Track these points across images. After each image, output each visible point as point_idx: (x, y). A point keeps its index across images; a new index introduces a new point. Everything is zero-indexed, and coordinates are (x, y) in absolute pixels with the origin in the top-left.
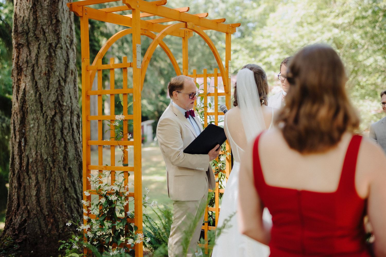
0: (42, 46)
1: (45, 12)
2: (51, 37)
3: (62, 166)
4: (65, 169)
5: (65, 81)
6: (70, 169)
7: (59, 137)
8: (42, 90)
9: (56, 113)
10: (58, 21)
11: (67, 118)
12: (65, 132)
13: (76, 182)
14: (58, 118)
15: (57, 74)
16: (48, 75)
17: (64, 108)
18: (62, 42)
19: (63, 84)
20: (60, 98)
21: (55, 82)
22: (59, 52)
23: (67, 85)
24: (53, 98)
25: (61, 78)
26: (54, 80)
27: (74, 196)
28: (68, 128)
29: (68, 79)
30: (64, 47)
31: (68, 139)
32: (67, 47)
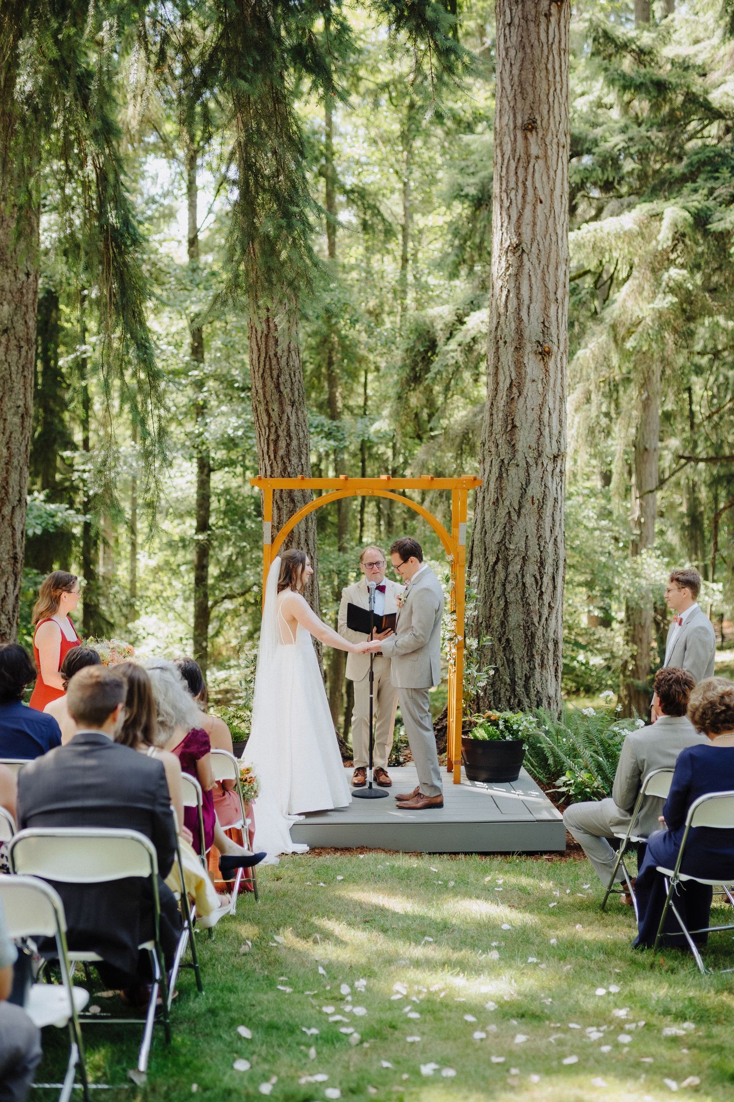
1: (501, 415)
2: (504, 449)
3: (496, 634)
4: (500, 640)
6: (508, 640)
7: (497, 594)
8: (488, 525)
9: (498, 559)
10: (514, 427)
11: (515, 567)
12: (509, 587)
13: (517, 661)
14: (500, 566)
15: (507, 503)
16: (496, 502)
17: (511, 553)
18: (519, 456)
19: (515, 517)
20: (507, 538)
22: (513, 471)
23: (522, 518)
24: (498, 538)
25: (512, 510)
26: (502, 512)
27: (508, 681)
28: (515, 582)
29: (523, 511)
30: (522, 463)
31: (511, 597)
32: (527, 463)
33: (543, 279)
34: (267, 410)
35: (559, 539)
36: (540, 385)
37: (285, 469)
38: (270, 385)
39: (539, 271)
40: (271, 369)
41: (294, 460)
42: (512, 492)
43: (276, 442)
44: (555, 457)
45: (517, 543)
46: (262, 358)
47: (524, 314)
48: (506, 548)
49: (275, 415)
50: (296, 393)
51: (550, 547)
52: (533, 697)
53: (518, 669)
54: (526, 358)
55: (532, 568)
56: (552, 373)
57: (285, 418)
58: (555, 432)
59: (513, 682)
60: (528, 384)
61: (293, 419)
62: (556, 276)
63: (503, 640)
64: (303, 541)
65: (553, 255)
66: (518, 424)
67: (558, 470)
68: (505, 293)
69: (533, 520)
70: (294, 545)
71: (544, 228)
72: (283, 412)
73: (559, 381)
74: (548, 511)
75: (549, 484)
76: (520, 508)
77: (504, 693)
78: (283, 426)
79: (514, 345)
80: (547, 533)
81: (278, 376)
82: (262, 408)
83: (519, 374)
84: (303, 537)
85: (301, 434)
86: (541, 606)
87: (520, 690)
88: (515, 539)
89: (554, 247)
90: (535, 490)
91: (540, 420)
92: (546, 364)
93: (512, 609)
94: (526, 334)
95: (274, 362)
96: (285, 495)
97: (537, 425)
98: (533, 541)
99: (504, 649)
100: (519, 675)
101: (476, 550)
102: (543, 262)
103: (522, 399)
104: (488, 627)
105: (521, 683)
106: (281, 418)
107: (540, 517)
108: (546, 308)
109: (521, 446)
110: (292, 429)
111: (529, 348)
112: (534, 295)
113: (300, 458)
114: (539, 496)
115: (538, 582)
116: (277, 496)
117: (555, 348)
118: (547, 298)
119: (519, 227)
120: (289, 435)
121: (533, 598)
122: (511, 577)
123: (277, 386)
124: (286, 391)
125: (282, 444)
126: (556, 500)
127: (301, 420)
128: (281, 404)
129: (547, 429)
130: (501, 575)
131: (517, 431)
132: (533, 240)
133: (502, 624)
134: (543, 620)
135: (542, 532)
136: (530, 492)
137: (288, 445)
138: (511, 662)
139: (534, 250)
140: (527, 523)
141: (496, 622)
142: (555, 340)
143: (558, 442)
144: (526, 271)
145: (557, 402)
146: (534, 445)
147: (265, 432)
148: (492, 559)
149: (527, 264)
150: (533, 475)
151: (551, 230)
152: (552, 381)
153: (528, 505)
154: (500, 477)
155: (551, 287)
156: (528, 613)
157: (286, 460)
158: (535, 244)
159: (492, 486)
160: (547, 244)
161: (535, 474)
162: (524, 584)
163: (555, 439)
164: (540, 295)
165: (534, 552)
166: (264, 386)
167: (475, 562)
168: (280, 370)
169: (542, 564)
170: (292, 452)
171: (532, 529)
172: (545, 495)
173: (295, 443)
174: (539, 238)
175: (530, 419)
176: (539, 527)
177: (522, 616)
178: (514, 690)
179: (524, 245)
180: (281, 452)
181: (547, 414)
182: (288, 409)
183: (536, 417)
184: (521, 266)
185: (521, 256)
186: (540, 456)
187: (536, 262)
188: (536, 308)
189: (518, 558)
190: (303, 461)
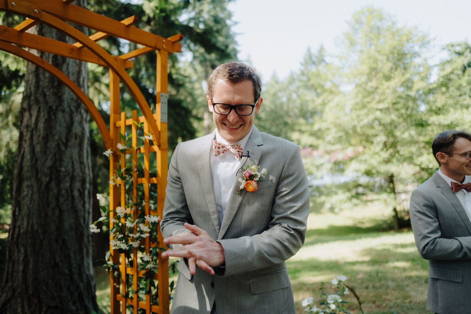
0: (42, 109)
2: (51, 100)
3: (53, 237)
4: (57, 241)
5: (66, 145)
6: (64, 241)
7: (53, 204)
8: (38, 155)
9: (51, 180)
11: (65, 185)
12: (61, 200)
13: (72, 255)
14: (53, 185)
15: (57, 137)
16: (46, 139)
17: (62, 174)
18: (65, 105)
19: (63, 148)
20: (58, 163)
21: (54, 145)
22: (60, 115)
23: (69, 149)
24: (49, 163)
25: (60, 143)
26: (52, 145)
27: (67, 272)
28: (66, 195)
29: (70, 144)
30: (67, 110)
31: (64, 207)
32: (71, 110)
42: (60, 129)
48: (58, 171)
52: (85, 280)
55: (78, 185)
59: (71, 273)
69: (77, 151)
75: (85, 127)
87: (76, 277)
88: (65, 164)
90: (76, 129)
98: (77, 166)
100: (74, 265)
105: (75, 271)
107: (81, 149)
109: (65, 98)
114: (80, 133)
115: (82, 194)
122: (63, 192)
130: (54, 191)
131: (62, 87)
133: (58, 228)
136: (73, 131)
140: (73, 152)
141: (52, 227)
153: (72, 140)
154: (48, 119)
156: (77, 218)
159: (40, 126)
161: (77, 118)
162: (72, 196)
165: (78, 173)
169: (83, 182)
171: (76, 156)
176: (80, 156)
177: (73, 220)
189: (67, 178)
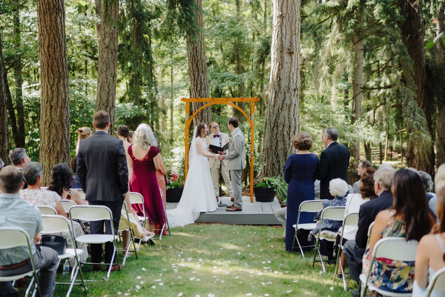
1: (276, 75)
2: (277, 87)
3: (274, 152)
4: (275, 154)
6: (278, 154)
7: (274, 138)
8: (271, 114)
9: (274, 126)
10: (280, 79)
11: (280, 128)
12: (278, 136)
13: (281, 161)
14: (275, 128)
15: (278, 106)
16: (274, 106)
18: (282, 89)
19: (280, 111)
22: (280, 95)
23: (283, 111)
24: (274, 118)
26: (276, 109)
27: (278, 168)
28: (280, 133)
29: (283, 109)
30: (283, 92)
31: (279, 139)
33: (290, 27)
34: (193, 74)
35: (296, 119)
36: (289, 64)
37: (200, 95)
38: (195, 65)
39: (289, 24)
40: (195, 60)
41: (203, 92)
42: (279, 102)
43: (197, 85)
44: (295, 90)
45: (281, 120)
46: (192, 56)
47: (284, 39)
48: (277, 122)
49: (196, 76)
50: (204, 68)
51: (293, 121)
53: (281, 164)
54: (284, 55)
55: (286, 129)
56: (294, 60)
57: (200, 77)
58: (295, 81)
59: (279, 168)
60: (285, 64)
61: (203, 77)
62: (295, 25)
63: (276, 154)
64: (206, 120)
65: (294, 18)
66: (281, 78)
67: (296, 94)
68: (277, 32)
69: (287, 112)
70: (203, 121)
71: (291, 9)
72: (199, 75)
73: (296, 63)
74: (292, 109)
75: (293, 99)
76: (282, 108)
77: (276, 172)
78: (199, 80)
79: (280, 50)
80: (292, 116)
81: (197, 62)
82: (192, 73)
83: (282, 61)
84: (206, 118)
85: (206, 83)
86: (290, 142)
88: (280, 119)
89: (294, 15)
90: (287, 101)
91: (289, 77)
92: (291, 57)
93: (279, 143)
94: (284, 46)
95: (196, 57)
96: (200, 104)
97: (288, 78)
98: (287, 120)
99: (276, 157)
101: (267, 123)
102: (290, 21)
103: (283, 69)
104: (271, 149)
106: (198, 77)
107: (289, 111)
108: (291, 37)
109: (282, 86)
110: (202, 80)
111: (285, 51)
112: (287, 33)
113: (205, 91)
115: (289, 134)
116: (197, 104)
117: (295, 51)
118: (292, 33)
119: (282, 8)
120: (201, 83)
121: (287, 139)
122: (279, 132)
123: (197, 66)
124: (200, 68)
125: (199, 86)
126: (295, 105)
127: (205, 77)
128: (198, 72)
129: (292, 80)
130: (275, 131)
131: (281, 80)
132: (287, 13)
133: (276, 148)
134: (290, 147)
135: (290, 116)
136: (286, 102)
137: (201, 86)
138: (279, 162)
139: (287, 16)
140: (285, 113)
141: (274, 148)
142: (295, 48)
143: (296, 84)
144: (284, 24)
145: (296, 70)
146: (287, 86)
147: (193, 82)
148: (272, 126)
149: (285, 21)
150: (287, 96)
151: (293, 9)
152: (294, 63)
153: (285, 107)
154: (275, 97)
155: (293, 29)
156: (285, 144)
157: (200, 92)
158: (288, 14)
159: (273, 100)
160: (292, 14)
161: (288, 96)
162: (283, 134)
163: (295, 83)
164: (289, 32)
165: (287, 123)
166: (193, 66)
167: (267, 126)
168: (198, 60)
169: (290, 127)
170: (202, 89)
171: (286, 115)
172: (291, 103)
173: (203, 85)
174: (289, 12)
175: (286, 77)
176: (289, 114)
177: (282, 146)
178: (280, 171)
179: (283, 15)
180: (199, 89)
181: (292, 74)
182: (201, 74)
183: (288, 75)
184: (282, 22)
185: (282, 18)
186: (289, 89)
187: (288, 21)
188: (288, 37)
189: (281, 125)
190: (206, 92)
